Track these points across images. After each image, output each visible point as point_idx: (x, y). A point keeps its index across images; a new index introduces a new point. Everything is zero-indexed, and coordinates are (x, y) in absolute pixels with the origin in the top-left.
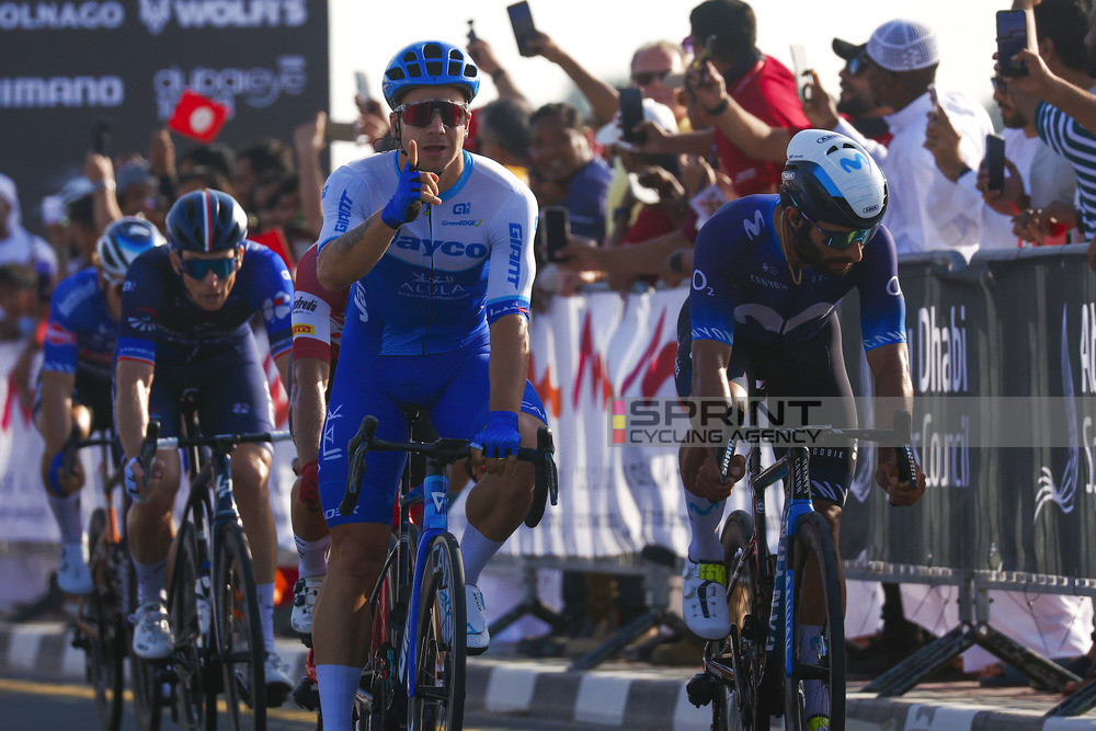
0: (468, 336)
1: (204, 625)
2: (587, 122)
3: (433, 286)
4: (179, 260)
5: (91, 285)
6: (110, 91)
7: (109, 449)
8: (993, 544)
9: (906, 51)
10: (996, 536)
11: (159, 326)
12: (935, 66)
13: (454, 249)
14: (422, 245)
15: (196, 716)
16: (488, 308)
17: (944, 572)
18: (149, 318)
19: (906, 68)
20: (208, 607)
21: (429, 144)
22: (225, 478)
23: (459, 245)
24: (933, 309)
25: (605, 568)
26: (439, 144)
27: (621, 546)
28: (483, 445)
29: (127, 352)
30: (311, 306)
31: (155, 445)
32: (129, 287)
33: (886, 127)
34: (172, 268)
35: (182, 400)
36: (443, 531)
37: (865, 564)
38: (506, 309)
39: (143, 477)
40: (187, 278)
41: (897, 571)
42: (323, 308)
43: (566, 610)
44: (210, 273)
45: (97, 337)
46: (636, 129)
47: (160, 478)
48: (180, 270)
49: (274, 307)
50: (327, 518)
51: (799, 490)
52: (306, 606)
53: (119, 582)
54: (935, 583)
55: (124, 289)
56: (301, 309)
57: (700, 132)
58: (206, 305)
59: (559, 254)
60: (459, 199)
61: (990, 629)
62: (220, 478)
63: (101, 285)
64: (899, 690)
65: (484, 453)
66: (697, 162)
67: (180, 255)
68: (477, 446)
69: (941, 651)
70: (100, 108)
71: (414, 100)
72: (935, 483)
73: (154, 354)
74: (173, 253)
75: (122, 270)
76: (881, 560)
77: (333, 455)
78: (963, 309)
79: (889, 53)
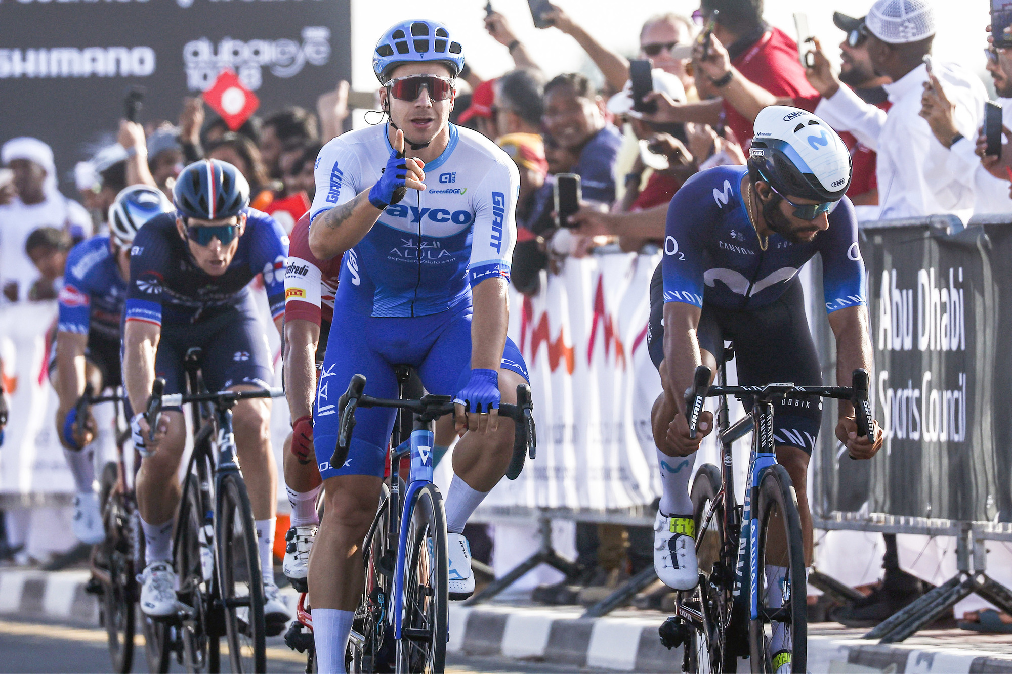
0: (454, 299)
1: (207, 572)
2: (600, 92)
3: (420, 251)
4: (184, 227)
5: (104, 250)
6: (142, 61)
7: (121, 404)
8: (990, 497)
9: (902, 24)
10: (992, 489)
11: (166, 289)
12: (929, 39)
13: (440, 216)
14: (410, 212)
15: (200, 658)
16: (471, 271)
17: (942, 523)
18: (155, 281)
19: (902, 40)
20: (211, 555)
21: (417, 117)
22: (227, 432)
23: (445, 212)
24: (932, 270)
25: (617, 519)
26: (427, 117)
27: (631, 498)
28: (466, 401)
29: (134, 314)
30: (303, 271)
31: (161, 402)
32: (137, 253)
33: (885, 95)
34: (178, 235)
35: (187, 358)
36: (429, 483)
37: (866, 516)
38: (488, 272)
39: (149, 432)
40: (192, 243)
41: (897, 522)
42: (314, 272)
43: (579, 561)
44: (215, 239)
45: (108, 299)
46: (646, 99)
47: (166, 433)
48: (185, 235)
49: (274, 271)
50: (321, 470)
51: (763, 444)
52: (297, 553)
53: (130, 531)
54: (932, 533)
55: (132, 254)
56: (293, 274)
57: (707, 102)
58: (211, 271)
59: (571, 219)
60: (445, 168)
61: (986, 578)
62: (222, 432)
63: (113, 250)
64: (900, 637)
65: (467, 409)
66: (703, 131)
67: (186, 221)
68: (461, 402)
69: (940, 600)
70: (132, 78)
71: (402, 75)
72: (935, 439)
73: (160, 316)
74: (179, 219)
75: (132, 235)
76: (883, 511)
77: (327, 411)
78: (961, 270)
79: (887, 25)
